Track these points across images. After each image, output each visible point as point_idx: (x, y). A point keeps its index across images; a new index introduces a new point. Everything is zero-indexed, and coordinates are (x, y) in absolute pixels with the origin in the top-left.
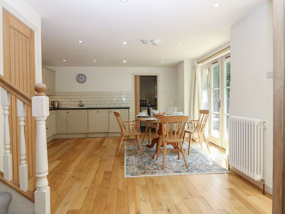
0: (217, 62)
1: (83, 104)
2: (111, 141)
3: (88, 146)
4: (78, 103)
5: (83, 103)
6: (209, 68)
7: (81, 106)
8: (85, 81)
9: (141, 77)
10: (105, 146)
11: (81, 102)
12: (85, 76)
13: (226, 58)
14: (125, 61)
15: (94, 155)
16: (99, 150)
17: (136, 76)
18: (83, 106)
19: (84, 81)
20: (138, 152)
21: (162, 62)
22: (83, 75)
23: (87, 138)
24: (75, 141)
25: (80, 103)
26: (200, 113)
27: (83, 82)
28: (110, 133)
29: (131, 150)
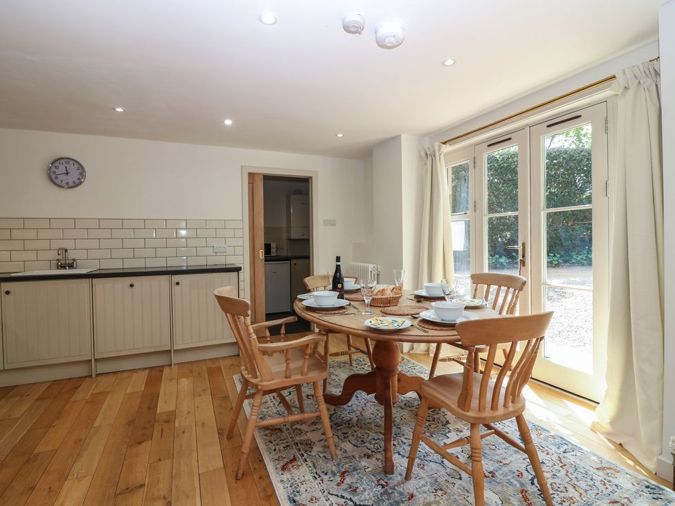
0: (510, 139)
1: (74, 260)
2: (185, 384)
3: (96, 424)
4: (53, 255)
5: (71, 255)
6: (475, 158)
7: (63, 267)
8: (81, 183)
9: (268, 178)
10: (170, 418)
11: (66, 251)
12: (81, 167)
13: (548, 126)
14: (228, 122)
15: (130, 490)
16: (147, 445)
17: (252, 176)
18: (71, 266)
19: (77, 181)
20: (310, 436)
21: (340, 135)
22: (71, 162)
23: (91, 376)
24: (38, 399)
25: (60, 257)
26: (473, 283)
27: (71, 184)
28: (175, 351)
29: (280, 430)
